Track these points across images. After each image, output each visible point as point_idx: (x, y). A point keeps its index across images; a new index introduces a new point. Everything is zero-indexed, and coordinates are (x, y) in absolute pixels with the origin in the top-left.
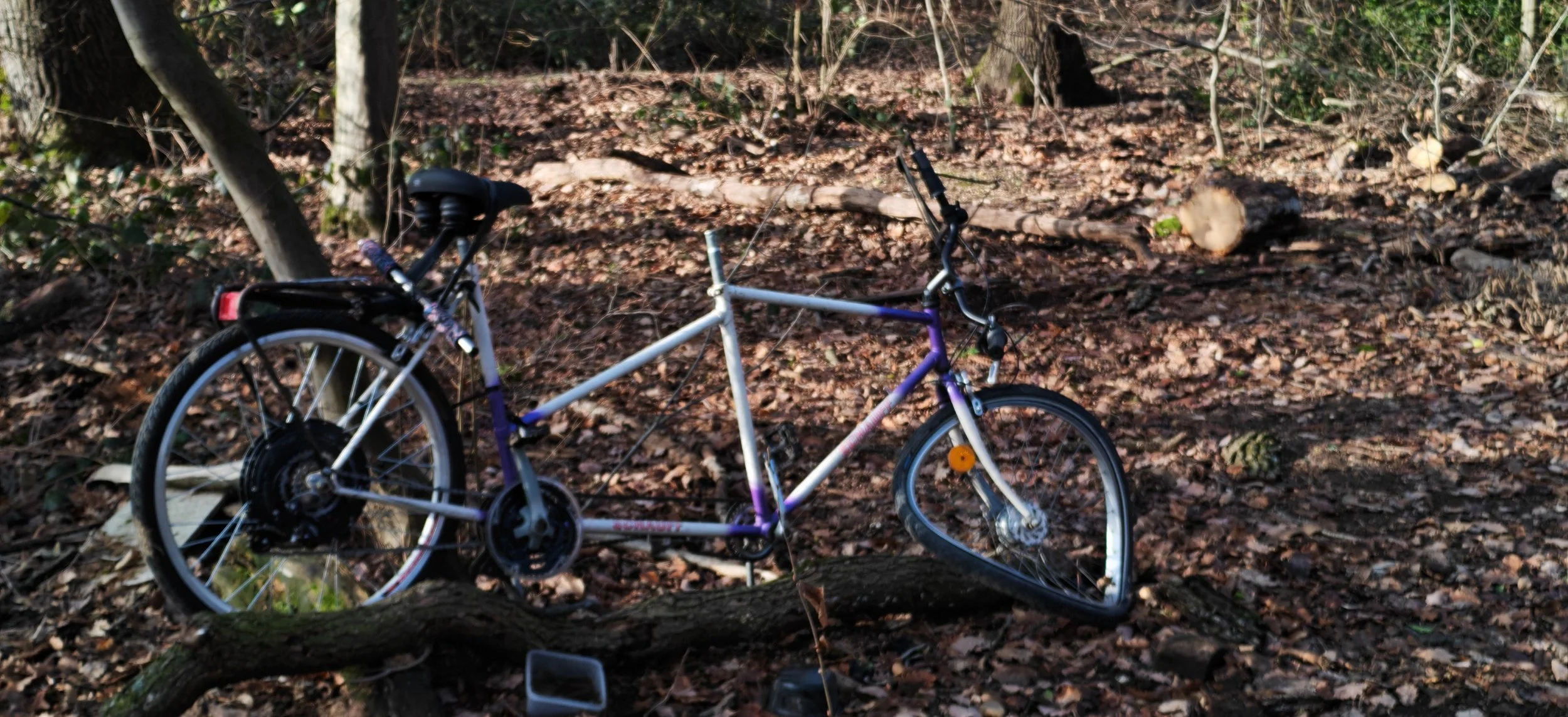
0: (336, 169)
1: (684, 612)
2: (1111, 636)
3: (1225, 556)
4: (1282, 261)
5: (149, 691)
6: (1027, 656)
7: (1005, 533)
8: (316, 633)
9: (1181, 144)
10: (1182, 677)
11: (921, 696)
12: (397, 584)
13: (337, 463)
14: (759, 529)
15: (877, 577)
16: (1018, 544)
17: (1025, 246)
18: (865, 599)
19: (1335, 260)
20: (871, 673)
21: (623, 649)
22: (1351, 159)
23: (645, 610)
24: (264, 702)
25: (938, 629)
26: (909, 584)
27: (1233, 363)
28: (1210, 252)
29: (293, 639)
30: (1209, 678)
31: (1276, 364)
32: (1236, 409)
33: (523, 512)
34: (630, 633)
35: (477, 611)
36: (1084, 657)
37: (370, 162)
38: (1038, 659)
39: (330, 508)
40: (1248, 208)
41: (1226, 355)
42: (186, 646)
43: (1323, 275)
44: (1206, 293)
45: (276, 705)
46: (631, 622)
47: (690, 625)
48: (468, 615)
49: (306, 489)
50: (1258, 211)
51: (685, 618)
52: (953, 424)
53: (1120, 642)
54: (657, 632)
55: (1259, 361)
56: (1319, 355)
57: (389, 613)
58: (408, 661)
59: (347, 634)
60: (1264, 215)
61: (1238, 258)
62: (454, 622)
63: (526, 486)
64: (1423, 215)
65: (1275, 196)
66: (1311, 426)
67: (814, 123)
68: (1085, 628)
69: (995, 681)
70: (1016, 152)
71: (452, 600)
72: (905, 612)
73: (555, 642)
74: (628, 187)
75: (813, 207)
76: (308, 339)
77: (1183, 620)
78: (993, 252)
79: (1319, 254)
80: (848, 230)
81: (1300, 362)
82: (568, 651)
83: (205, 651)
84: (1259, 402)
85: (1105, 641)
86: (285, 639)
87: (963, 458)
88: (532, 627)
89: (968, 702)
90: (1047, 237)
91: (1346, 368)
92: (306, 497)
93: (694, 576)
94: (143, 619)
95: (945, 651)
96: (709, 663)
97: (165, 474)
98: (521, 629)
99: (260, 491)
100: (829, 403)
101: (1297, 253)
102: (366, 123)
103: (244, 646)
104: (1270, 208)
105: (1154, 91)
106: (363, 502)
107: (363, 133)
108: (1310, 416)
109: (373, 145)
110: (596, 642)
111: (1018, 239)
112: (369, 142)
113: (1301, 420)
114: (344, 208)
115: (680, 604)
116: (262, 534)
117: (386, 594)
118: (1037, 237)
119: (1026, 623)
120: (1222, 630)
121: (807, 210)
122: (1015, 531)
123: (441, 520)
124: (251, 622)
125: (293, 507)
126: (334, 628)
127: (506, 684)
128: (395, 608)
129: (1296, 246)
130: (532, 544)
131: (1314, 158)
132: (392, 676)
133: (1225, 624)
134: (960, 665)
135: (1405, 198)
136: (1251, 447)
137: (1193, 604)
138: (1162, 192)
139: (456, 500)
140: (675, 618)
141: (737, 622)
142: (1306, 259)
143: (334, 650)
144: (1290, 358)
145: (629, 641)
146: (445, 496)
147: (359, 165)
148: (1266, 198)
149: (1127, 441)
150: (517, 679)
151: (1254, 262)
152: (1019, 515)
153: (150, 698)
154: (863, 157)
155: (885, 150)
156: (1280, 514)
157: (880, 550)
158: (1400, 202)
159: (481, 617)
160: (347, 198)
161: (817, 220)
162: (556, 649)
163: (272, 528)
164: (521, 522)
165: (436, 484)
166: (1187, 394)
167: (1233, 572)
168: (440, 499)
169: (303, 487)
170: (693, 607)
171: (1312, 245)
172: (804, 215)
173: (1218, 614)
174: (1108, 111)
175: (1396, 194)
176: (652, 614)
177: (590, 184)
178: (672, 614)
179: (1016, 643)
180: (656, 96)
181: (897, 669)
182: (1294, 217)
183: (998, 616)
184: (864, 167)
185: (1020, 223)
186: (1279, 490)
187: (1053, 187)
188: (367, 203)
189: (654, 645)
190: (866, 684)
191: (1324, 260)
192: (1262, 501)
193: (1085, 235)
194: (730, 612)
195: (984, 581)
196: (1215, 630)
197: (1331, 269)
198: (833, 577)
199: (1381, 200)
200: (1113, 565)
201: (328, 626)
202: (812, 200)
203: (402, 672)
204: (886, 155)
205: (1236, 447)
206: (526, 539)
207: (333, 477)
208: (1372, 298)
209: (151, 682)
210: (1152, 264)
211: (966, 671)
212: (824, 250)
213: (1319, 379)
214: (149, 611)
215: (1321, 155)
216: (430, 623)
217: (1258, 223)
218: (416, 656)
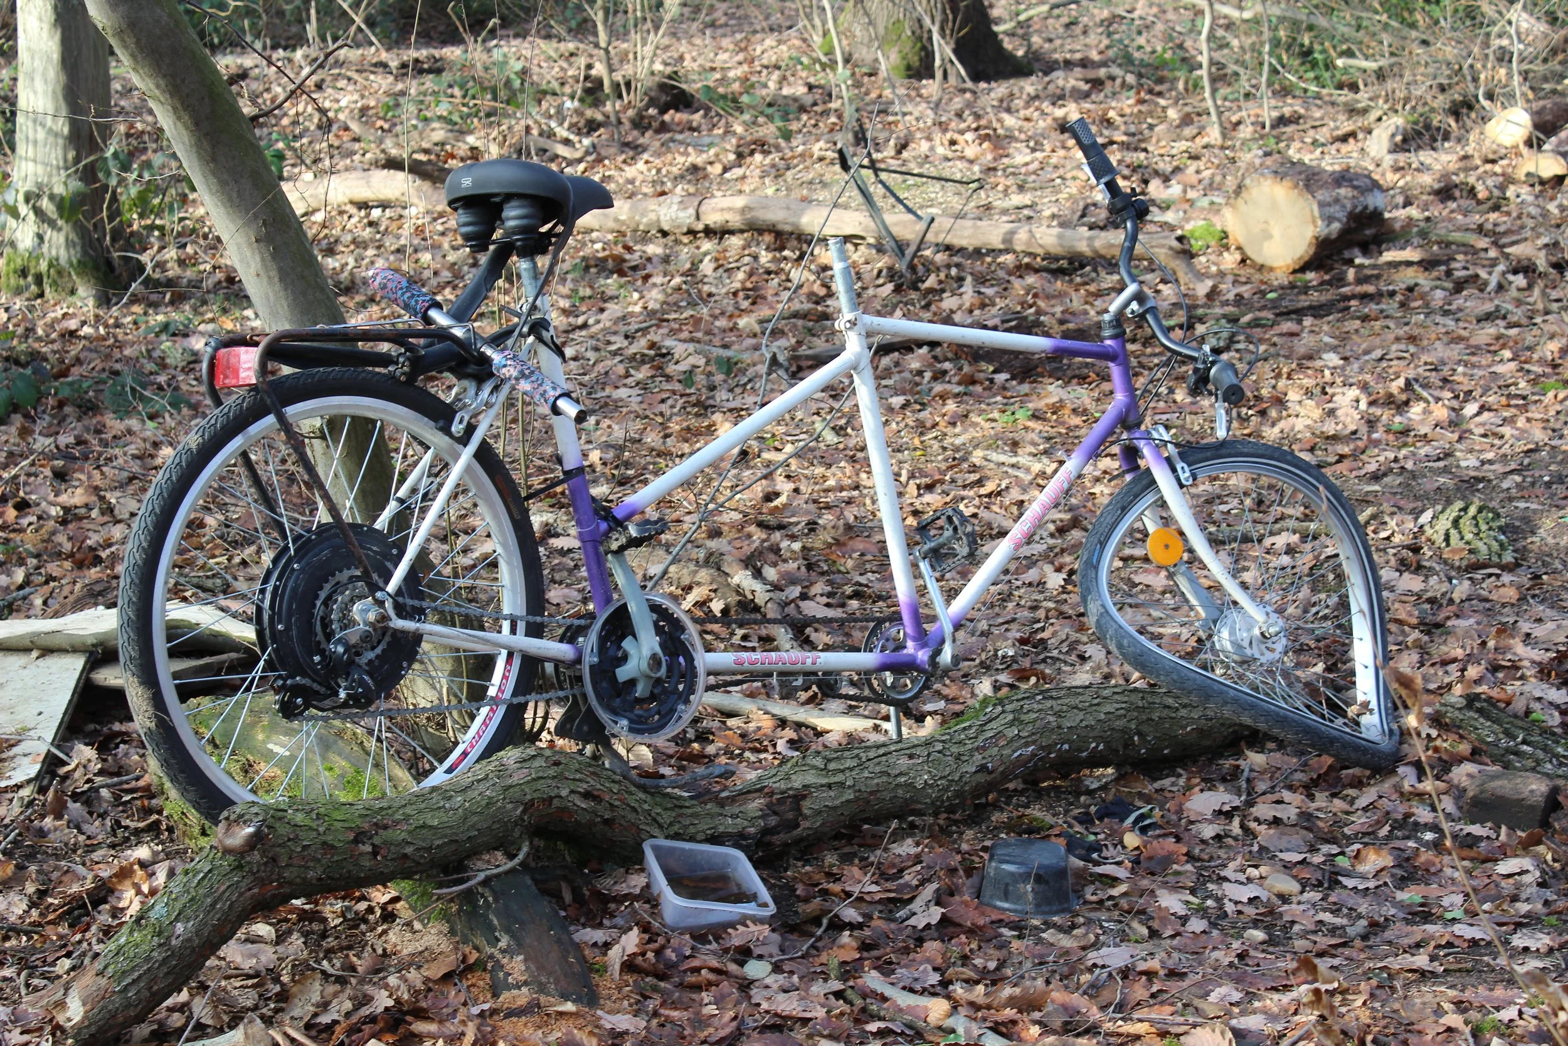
0: (21, 197)
1: (839, 778)
2: (1393, 780)
3: (1495, 668)
4: (1378, 277)
5: (177, 919)
6: (1289, 813)
7: (1228, 646)
8: (385, 827)
9: (1151, 127)
10: (1512, 828)
11: (1177, 873)
12: (465, 754)
13: (391, 587)
14: (913, 658)
15: (1081, 715)
16: (1245, 662)
17: (1021, 270)
18: (1066, 746)
19: (1449, 273)
20: (1097, 847)
21: (766, 831)
22: (1399, 138)
23: (787, 778)
24: (289, 932)
25: (1157, 785)
26: (1120, 724)
27: (1385, 415)
28: (1271, 269)
29: (360, 837)
30: (1545, 824)
31: (1441, 412)
32: (1413, 475)
33: (627, 644)
34: (771, 809)
35: (582, 787)
36: (1365, 809)
37: (76, 185)
38: (1306, 819)
39: (378, 650)
40: (1322, 205)
41: (1371, 404)
42: (227, 851)
43: (1439, 294)
44: (1300, 322)
45: (306, 935)
46: (772, 794)
47: (849, 795)
48: (572, 792)
49: (354, 623)
50: (1335, 210)
51: (841, 784)
52: (1150, 499)
53: (1407, 787)
54: (807, 806)
55: (1416, 410)
56: (1491, 399)
57: (471, 794)
58: (499, 863)
59: (424, 826)
60: (1342, 215)
61: (1310, 276)
62: (556, 802)
63: (632, 608)
64: (1533, 210)
65: (1355, 187)
66: (1525, 491)
67: (631, 113)
68: (1356, 771)
69: (1262, 849)
70: (953, 143)
71: (552, 772)
72: (1106, 766)
73: (676, 828)
74: (413, 211)
75: (700, 226)
76: (309, 414)
77: (1475, 755)
78: (981, 280)
79: (1427, 265)
80: (765, 257)
81: (1471, 409)
82: (692, 839)
83: (256, 856)
84: (1441, 464)
85: (1387, 786)
86: (351, 836)
87: (1167, 546)
88: (646, 807)
89: (1242, 877)
90: (1048, 257)
91: (1535, 413)
92: (353, 635)
93: (789, 733)
94: (42, 833)
95: (1180, 811)
96: (873, 847)
97: (164, 611)
98: (634, 809)
99: (288, 629)
100: (856, 493)
101: (1395, 265)
102: (63, 127)
103: (305, 847)
104: (1349, 206)
105: (1078, 56)
106: (418, 638)
107: (61, 141)
108: (1518, 479)
109: (77, 160)
110: (728, 825)
111: (1008, 259)
112: (71, 155)
113: (1505, 485)
114: (35, 255)
115: (832, 766)
116: (296, 690)
117: (449, 771)
118: (1034, 255)
119: (1272, 771)
120: (1538, 762)
121: (691, 232)
122: (1246, 644)
123: (517, 662)
124: (308, 813)
125: (340, 649)
126: (407, 818)
127: (623, 889)
128: (482, 787)
129: (1389, 256)
130: (640, 690)
131: (1344, 139)
132: (486, 882)
133: (1540, 754)
134: (1208, 831)
135: (1502, 188)
136: (1466, 524)
137: (1487, 731)
138: (1175, 190)
139: (535, 631)
140: (829, 786)
141: (910, 786)
142: (1410, 272)
143: (409, 850)
144: (1455, 404)
145: (773, 821)
146: (521, 626)
147: (59, 190)
148: (1342, 191)
149: (1291, 523)
150: (636, 882)
151: (1340, 281)
152: (1250, 623)
153: (180, 928)
154: (732, 157)
155: (762, 146)
156: (1540, 609)
157: (1024, 686)
158: (1496, 193)
159: (587, 795)
160: (40, 237)
161: (707, 245)
162: (677, 836)
163: (306, 681)
164: (625, 658)
165: (506, 610)
166: (1342, 458)
167: (1513, 687)
168: (513, 631)
169: (347, 622)
170: (851, 769)
171: (1410, 254)
172: (685, 240)
173: (1524, 742)
174: (1029, 86)
175: (1490, 182)
176: (797, 782)
177: (352, 210)
178: (825, 781)
179: (1270, 797)
180: (382, 83)
181: (1132, 840)
182: (1375, 217)
183: (1228, 763)
184: (737, 172)
185: (1008, 238)
186: (1524, 578)
187: (1021, 188)
188: (69, 244)
189: (805, 824)
190: (1097, 864)
191: (1435, 274)
192: (1511, 594)
193: (1103, 252)
194: (901, 774)
195: (1227, 713)
196: (1530, 763)
197: (1449, 285)
198: (1025, 718)
199: (1472, 192)
200: (1365, 687)
201: (398, 816)
202: (698, 218)
203: (498, 876)
204: (766, 153)
205: (1444, 523)
206: (632, 682)
207: (388, 604)
208: (1524, 321)
209: (178, 905)
210: (1202, 289)
211: (1218, 837)
212: (738, 285)
213: (1507, 431)
214: (48, 822)
215: (1353, 134)
216: (528, 806)
217: (1336, 226)
218: (511, 857)
